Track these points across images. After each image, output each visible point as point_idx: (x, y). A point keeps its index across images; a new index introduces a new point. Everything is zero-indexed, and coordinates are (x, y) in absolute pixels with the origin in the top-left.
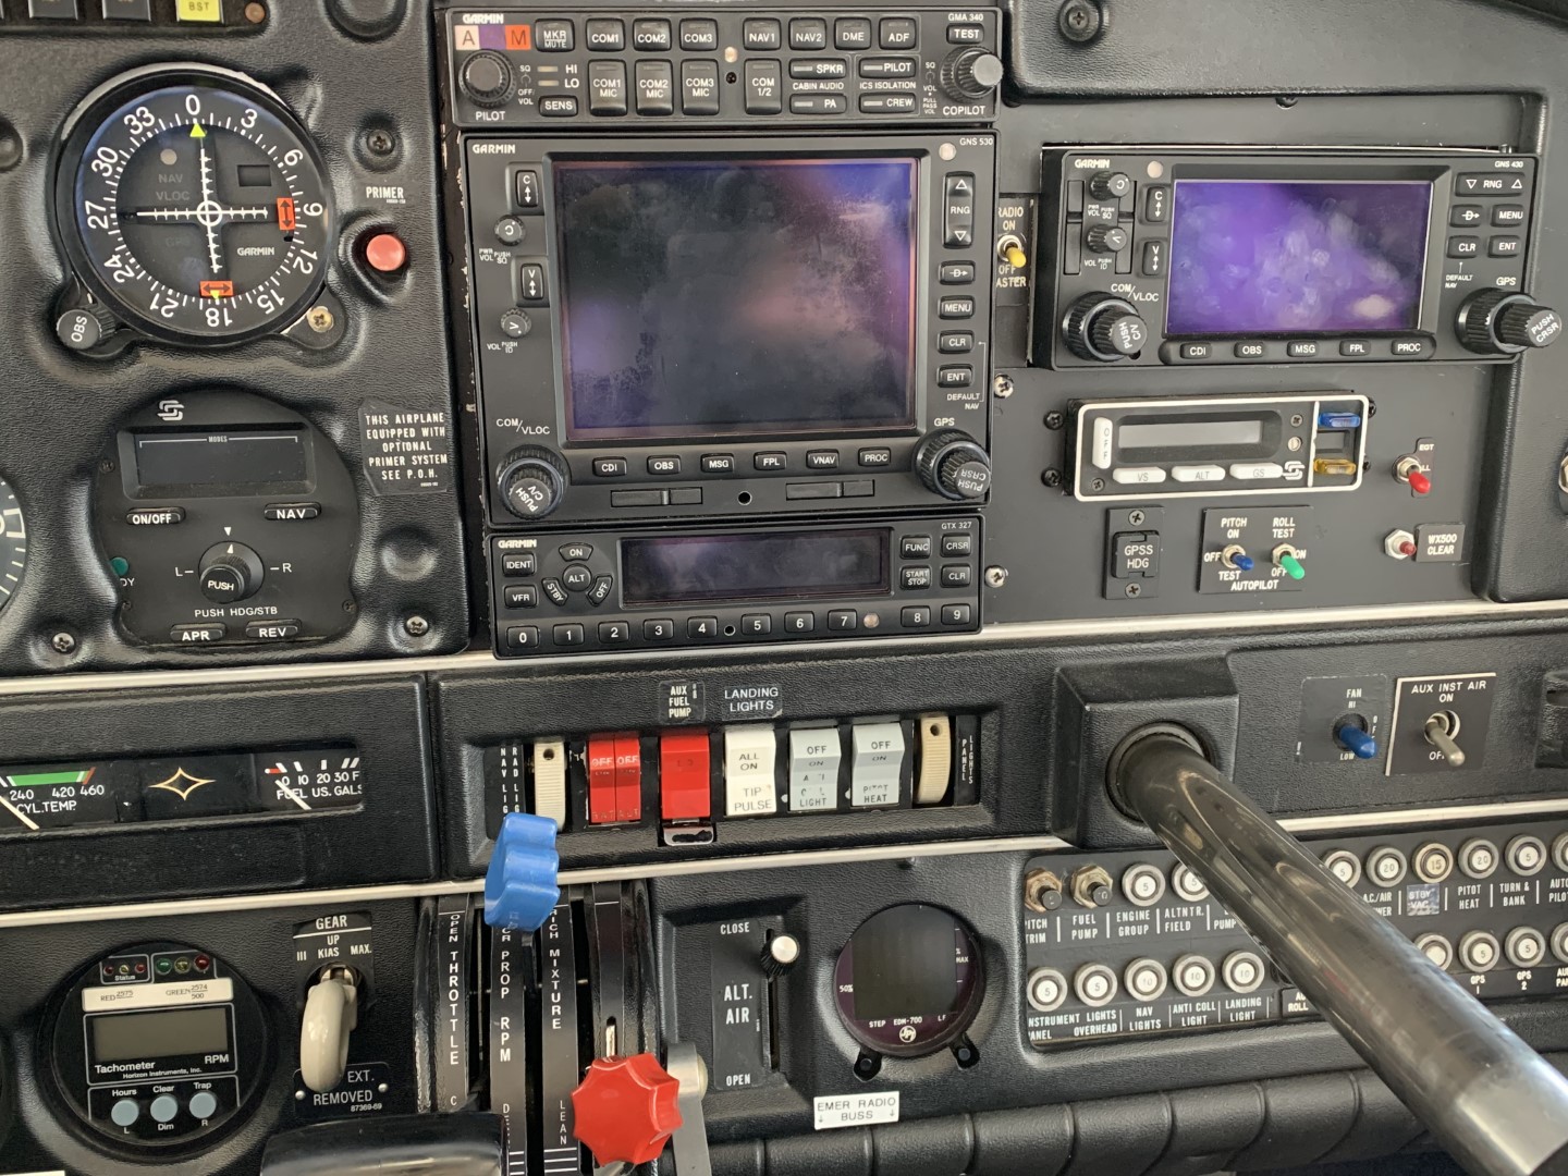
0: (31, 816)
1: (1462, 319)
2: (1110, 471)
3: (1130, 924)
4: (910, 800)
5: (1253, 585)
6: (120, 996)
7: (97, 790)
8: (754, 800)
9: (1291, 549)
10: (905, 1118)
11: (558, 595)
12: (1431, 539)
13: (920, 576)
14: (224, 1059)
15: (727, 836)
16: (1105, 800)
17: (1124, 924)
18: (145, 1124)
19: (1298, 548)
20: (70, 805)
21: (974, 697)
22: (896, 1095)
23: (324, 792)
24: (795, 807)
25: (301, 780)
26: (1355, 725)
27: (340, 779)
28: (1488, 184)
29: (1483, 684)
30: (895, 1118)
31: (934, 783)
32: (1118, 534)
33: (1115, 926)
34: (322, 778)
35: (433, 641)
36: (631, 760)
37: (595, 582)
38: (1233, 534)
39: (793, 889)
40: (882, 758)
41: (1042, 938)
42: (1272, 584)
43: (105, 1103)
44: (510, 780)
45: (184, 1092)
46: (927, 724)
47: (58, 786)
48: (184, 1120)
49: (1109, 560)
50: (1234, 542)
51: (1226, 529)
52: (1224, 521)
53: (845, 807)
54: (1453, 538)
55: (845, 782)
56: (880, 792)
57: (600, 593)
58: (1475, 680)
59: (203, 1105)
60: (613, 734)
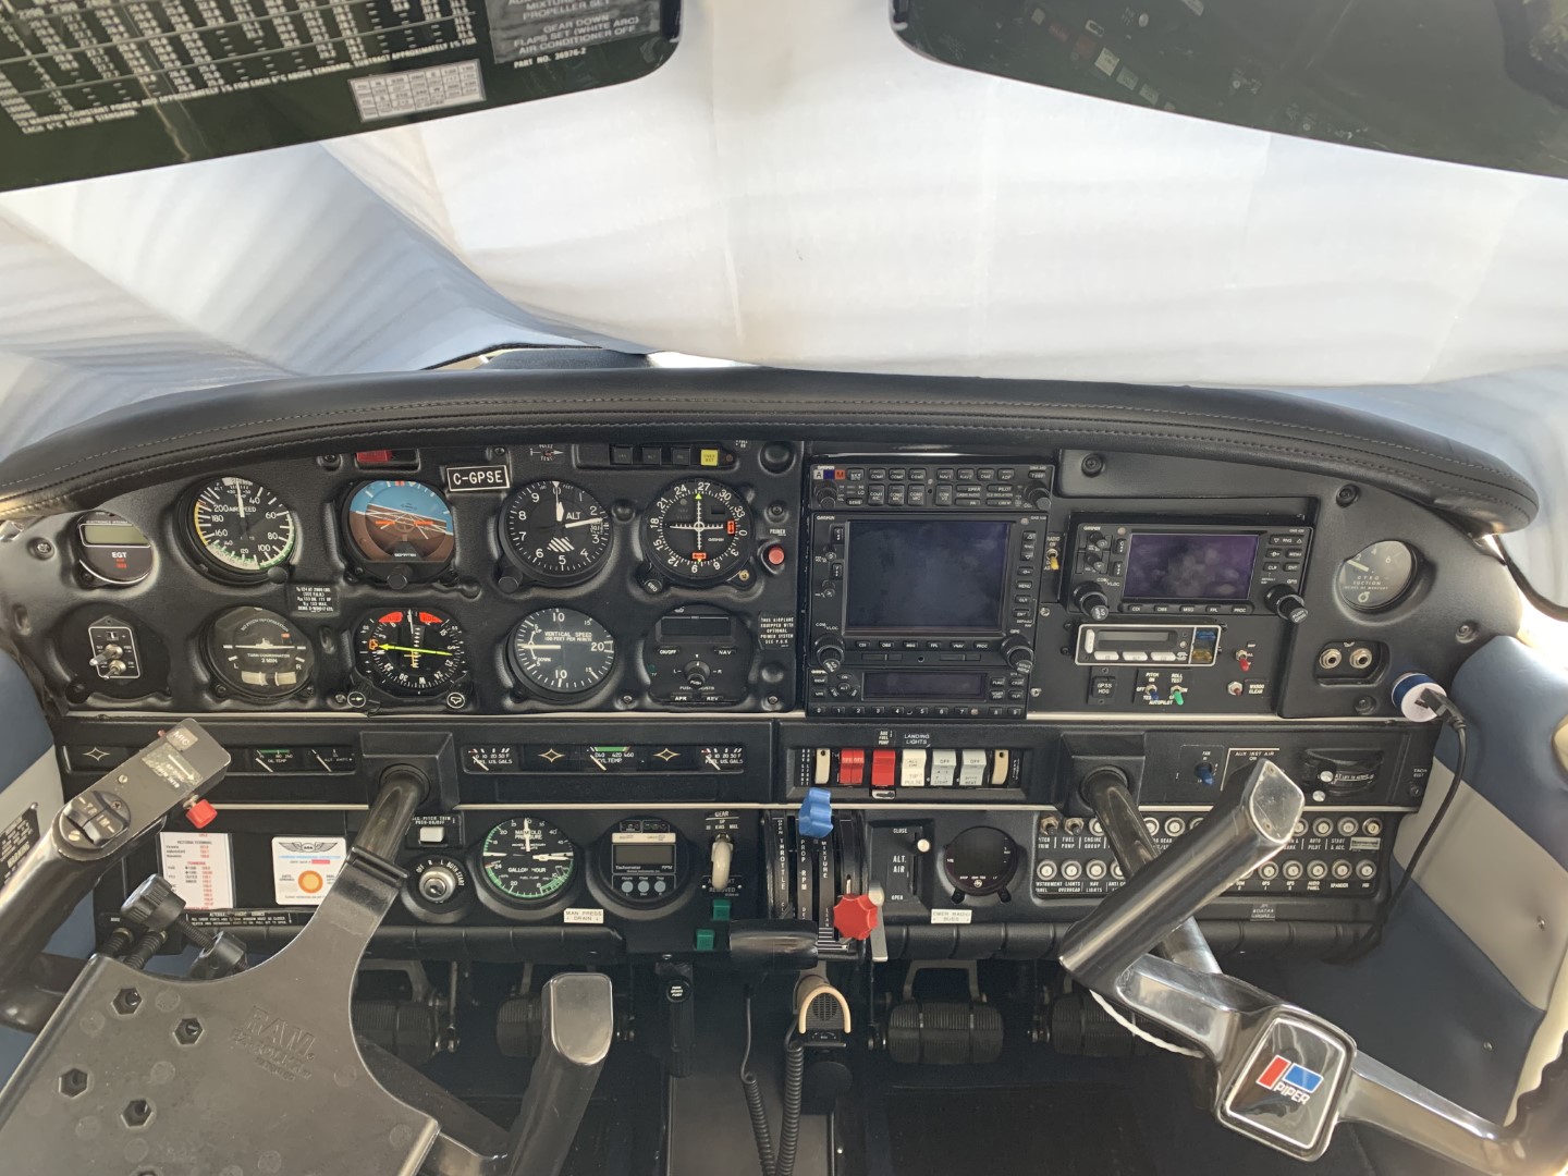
0: (603, 764)
1: (1269, 596)
2: (1092, 654)
3: (1090, 843)
4: (987, 782)
5: (1160, 702)
6: (628, 837)
7: (631, 755)
8: (915, 780)
9: (1179, 688)
10: (973, 922)
11: (835, 694)
12: (1251, 686)
13: (998, 695)
14: (670, 868)
15: (901, 794)
16: (1078, 796)
17: (1088, 843)
18: (635, 892)
19: (1183, 687)
20: (618, 761)
21: (1020, 744)
22: (970, 912)
23: (726, 762)
24: (932, 783)
25: (716, 756)
26: (1206, 768)
27: (733, 757)
28: (1285, 540)
29: (1272, 754)
30: (969, 922)
31: (1000, 775)
32: (1096, 677)
33: (1083, 844)
34: (725, 756)
35: (779, 707)
36: (860, 760)
37: (852, 690)
38: (1152, 680)
39: (929, 816)
40: (975, 767)
41: (1047, 846)
42: (1168, 703)
43: (619, 882)
44: (805, 763)
45: (652, 881)
46: (997, 753)
47: (615, 752)
48: (652, 892)
49: (1090, 688)
50: (1152, 683)
51: (1148, 677)
52: (1148, 674)
53: (956, 785)
54: (1262, 686)
55: (957, 774)
56: (973, 780)
57: (854, 694)
58: (1268, 752)
59: (660, 887)
60: (853, 748)
